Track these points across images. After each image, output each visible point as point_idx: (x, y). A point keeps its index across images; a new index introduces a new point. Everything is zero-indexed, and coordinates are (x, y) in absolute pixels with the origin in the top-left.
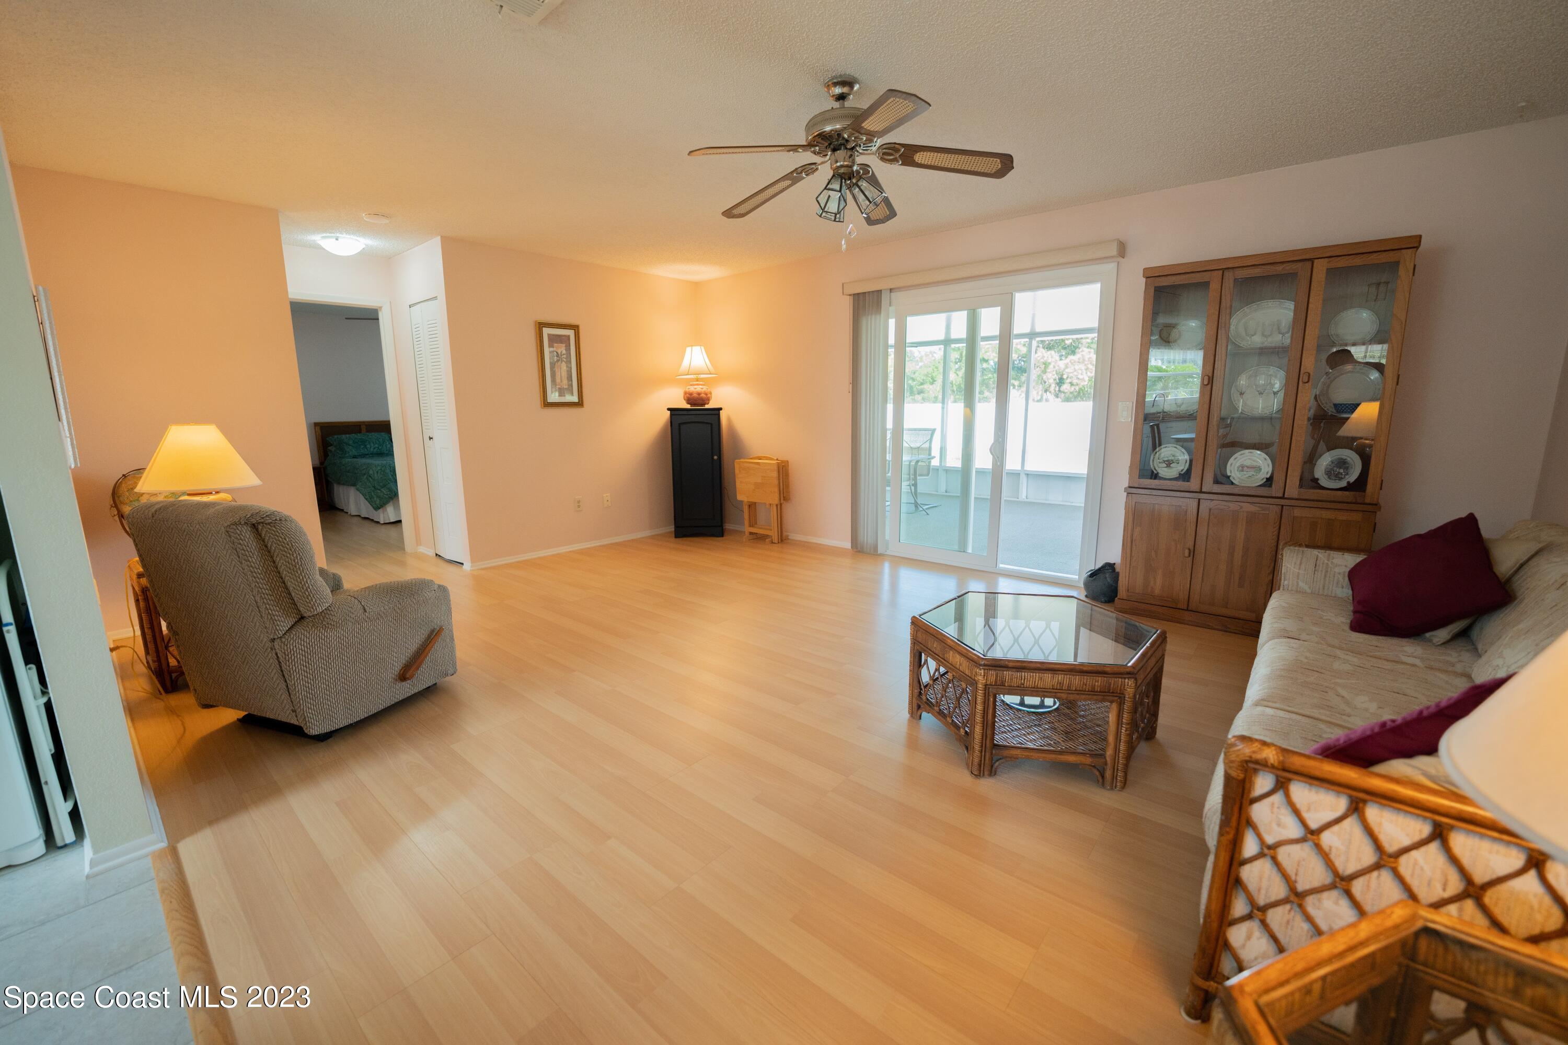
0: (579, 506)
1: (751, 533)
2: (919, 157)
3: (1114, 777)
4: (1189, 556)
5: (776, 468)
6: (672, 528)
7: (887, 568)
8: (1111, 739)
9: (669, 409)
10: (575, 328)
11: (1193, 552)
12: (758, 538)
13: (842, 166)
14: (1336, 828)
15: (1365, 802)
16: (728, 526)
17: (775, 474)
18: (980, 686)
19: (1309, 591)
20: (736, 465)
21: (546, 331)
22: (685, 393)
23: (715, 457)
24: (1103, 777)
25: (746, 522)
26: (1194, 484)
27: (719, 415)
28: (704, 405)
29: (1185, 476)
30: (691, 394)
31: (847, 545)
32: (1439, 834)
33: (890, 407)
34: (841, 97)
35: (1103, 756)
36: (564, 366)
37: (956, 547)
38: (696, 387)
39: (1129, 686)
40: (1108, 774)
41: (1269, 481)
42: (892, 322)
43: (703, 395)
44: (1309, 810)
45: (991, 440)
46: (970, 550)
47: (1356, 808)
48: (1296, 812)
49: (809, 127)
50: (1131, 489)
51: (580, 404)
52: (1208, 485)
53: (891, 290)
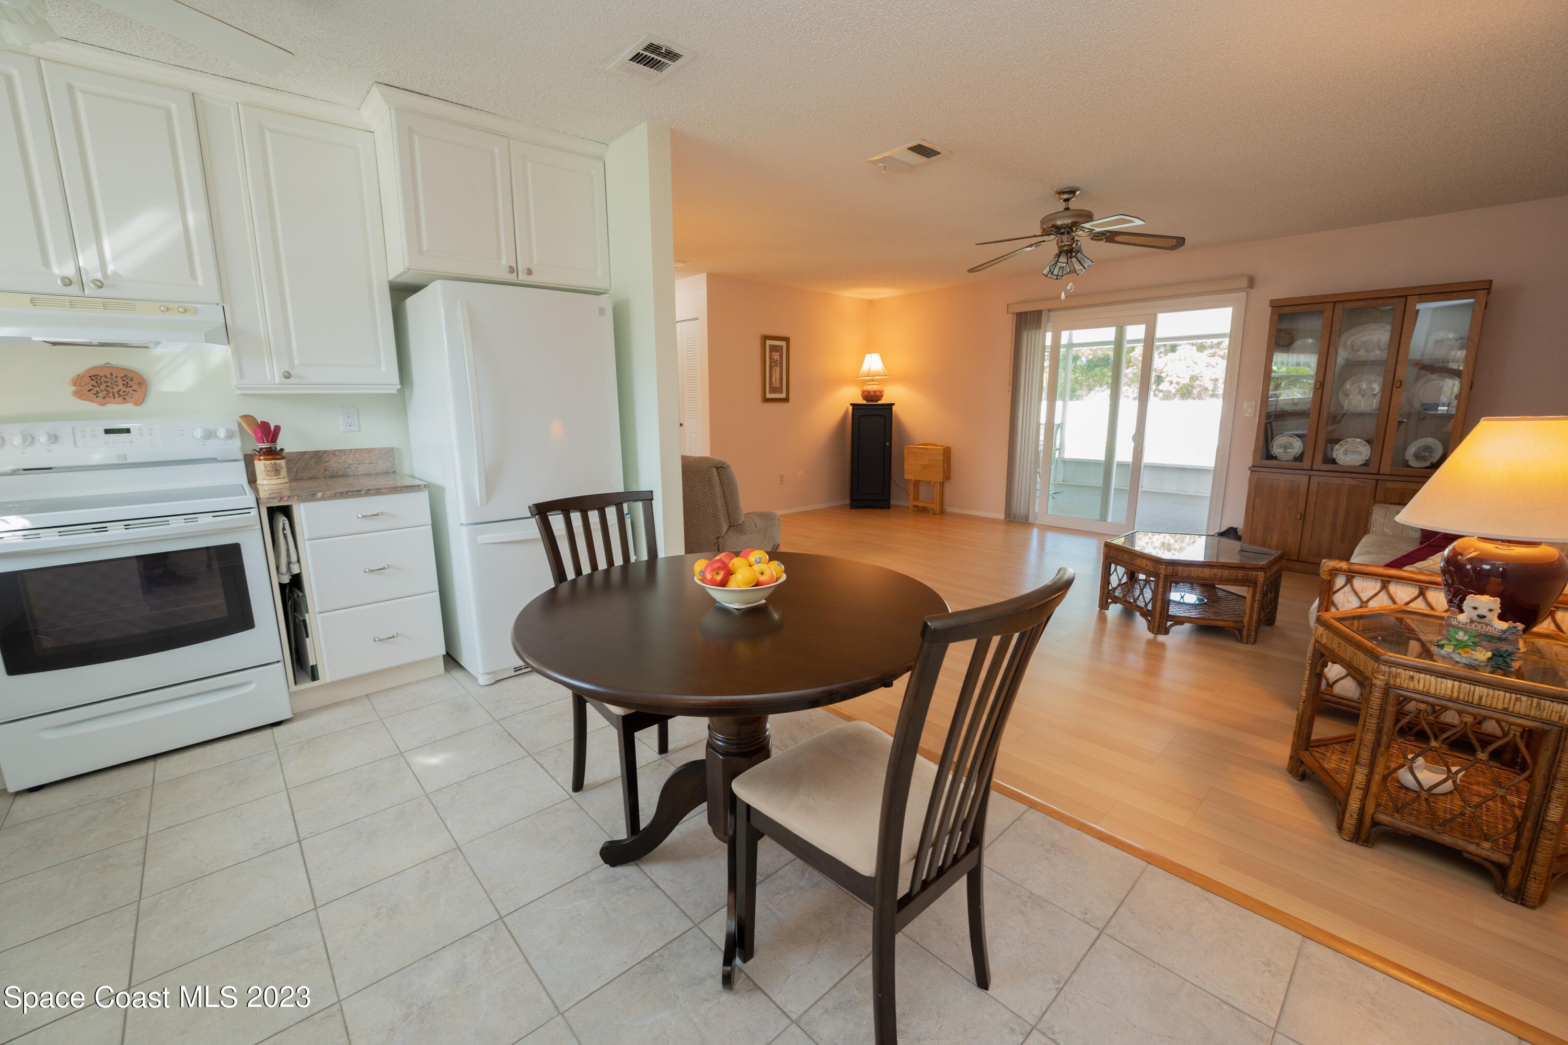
0: (782, 481)
1: (915, 506)
2: (1118, 238)
3: (1248, 635)
4: (1301, 519)
5: (942, 452)
6: (848, 501)
7: (1035, 532)
8: (1248, 611)
9: (851, 404)
10: (787, 340)
11: (1303, 516)
12: (921, 511)
13: (1065, 245)
14: (1375, 599)
15: (1389, 582)
16: (893, 502)
17: (941, 458)
18: (1162, 576)
19: (1391, 534)
20: (905, 450)
21: (769, 342)
22: (863, 392)
23: (888, 444)
24: (1241, 635)
25: (911, 497)
26: (1306, 463)
27: (891, 409)
28: (877, 401)
29: (1299, 458)
30: (869, 392)
31: (1002, 516)
32: (1422, 593)
33: (1044, 404)
34: (1067, 200)
35: (1242, 622)
36: (778, 369)
37: (1098, 518)
38: (872, 386)
39: (1261, 576)
40: (1245, 633)
41: (1366, 464)
42: (1049, 336)
43: (878, 393)
44: (1362, 592)
45: (1133, 431)
46: (1109, 520)
47: (1384, 587)
48: (1356, 594)
49: (1043, 221)
50: (1254, 469)
51: (786, 400)
52: (1318, 464)
53: (1049, 310)
